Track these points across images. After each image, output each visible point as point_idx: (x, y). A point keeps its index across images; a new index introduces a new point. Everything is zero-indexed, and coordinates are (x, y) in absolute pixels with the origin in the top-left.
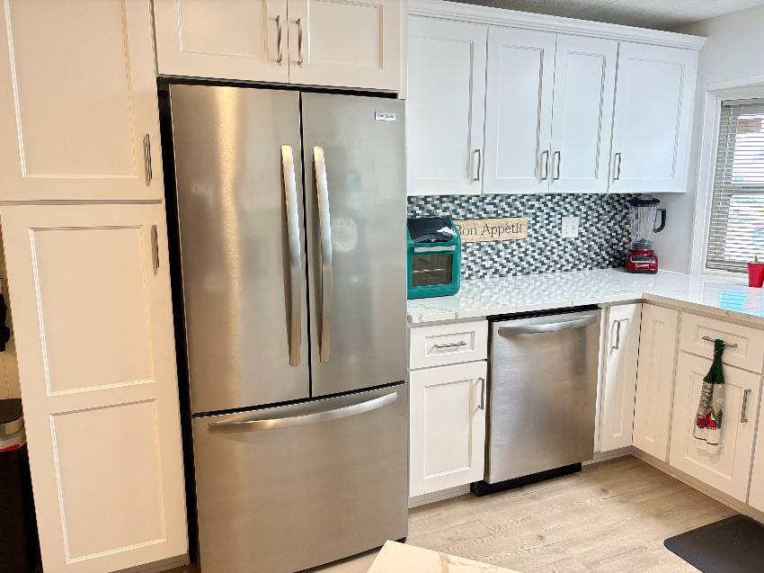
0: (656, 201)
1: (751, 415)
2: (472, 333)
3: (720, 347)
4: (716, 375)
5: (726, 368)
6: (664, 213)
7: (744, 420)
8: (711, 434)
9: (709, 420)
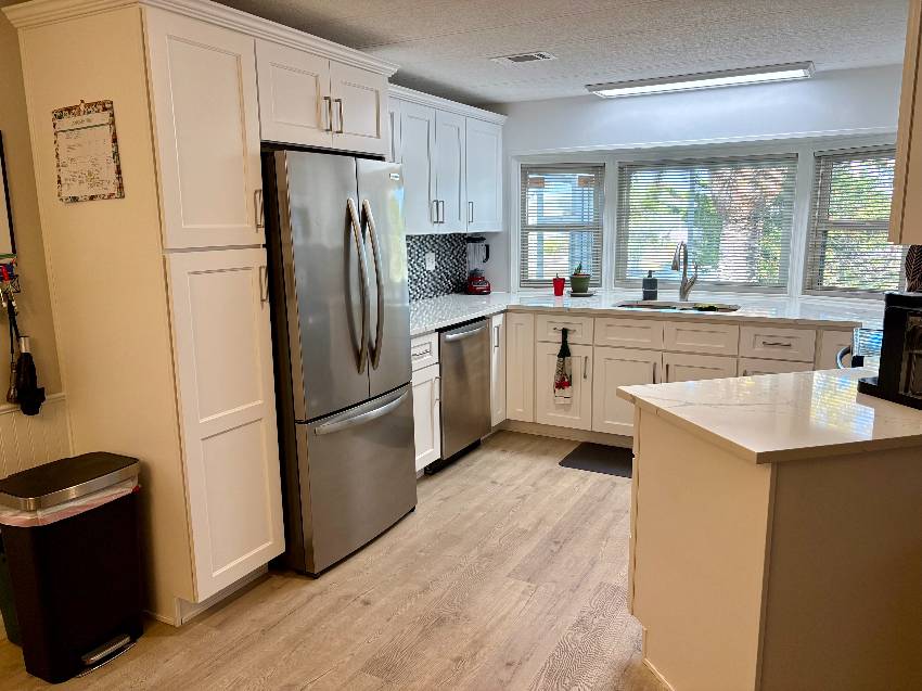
0: (483, 239)
1: (589, 375)
2: (430, 343)
3: (565, 332)
4: (565, 352)
5: (570, 347)
6: (487, 247)
7: (585, 377)
8: (567, 391)
9: (563, 382)
